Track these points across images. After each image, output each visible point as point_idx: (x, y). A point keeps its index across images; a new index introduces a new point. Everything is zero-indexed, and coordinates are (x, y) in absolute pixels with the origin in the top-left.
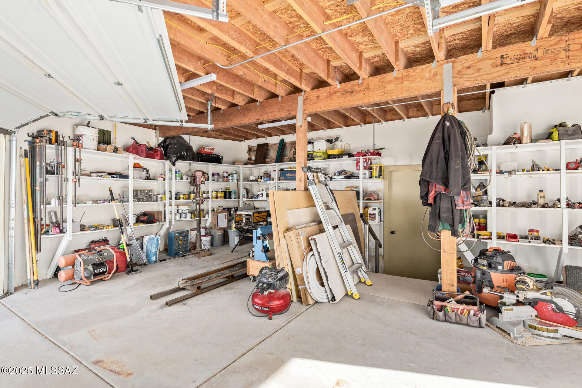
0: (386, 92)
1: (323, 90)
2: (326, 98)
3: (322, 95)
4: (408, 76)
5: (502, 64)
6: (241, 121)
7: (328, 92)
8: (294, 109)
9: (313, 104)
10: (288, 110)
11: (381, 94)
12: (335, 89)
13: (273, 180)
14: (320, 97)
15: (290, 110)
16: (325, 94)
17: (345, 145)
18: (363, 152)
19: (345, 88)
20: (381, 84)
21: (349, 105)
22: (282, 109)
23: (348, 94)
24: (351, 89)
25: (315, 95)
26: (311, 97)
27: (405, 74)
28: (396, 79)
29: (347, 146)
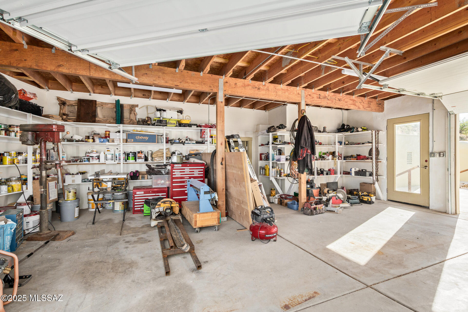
0: (277, 95)
1: (239, 81)
2: (241, 87)
3: (239, 83)
4: (287, 90)
5: (319, 98)
6: (154, 81)
7: (243, 83)
8: (215, 87)
9: (232, 88)
10: (210, 87)
11: (275, 95)
12: (248, 83)
13: (113, 141)
14: (237, 85)
15: (212, 87)
16: (241, 84)
17: (186, 117)
18: (209, 125)
19: (255, 84)
20: (275, 89)
21: (257, 96)
22: (204, 84)
23: (256, 89)
24: (259, 86)
25: (234, 82)
26: (230, 82)
27: (286, 88)
28: (282, 89)
29: (188, 118)
